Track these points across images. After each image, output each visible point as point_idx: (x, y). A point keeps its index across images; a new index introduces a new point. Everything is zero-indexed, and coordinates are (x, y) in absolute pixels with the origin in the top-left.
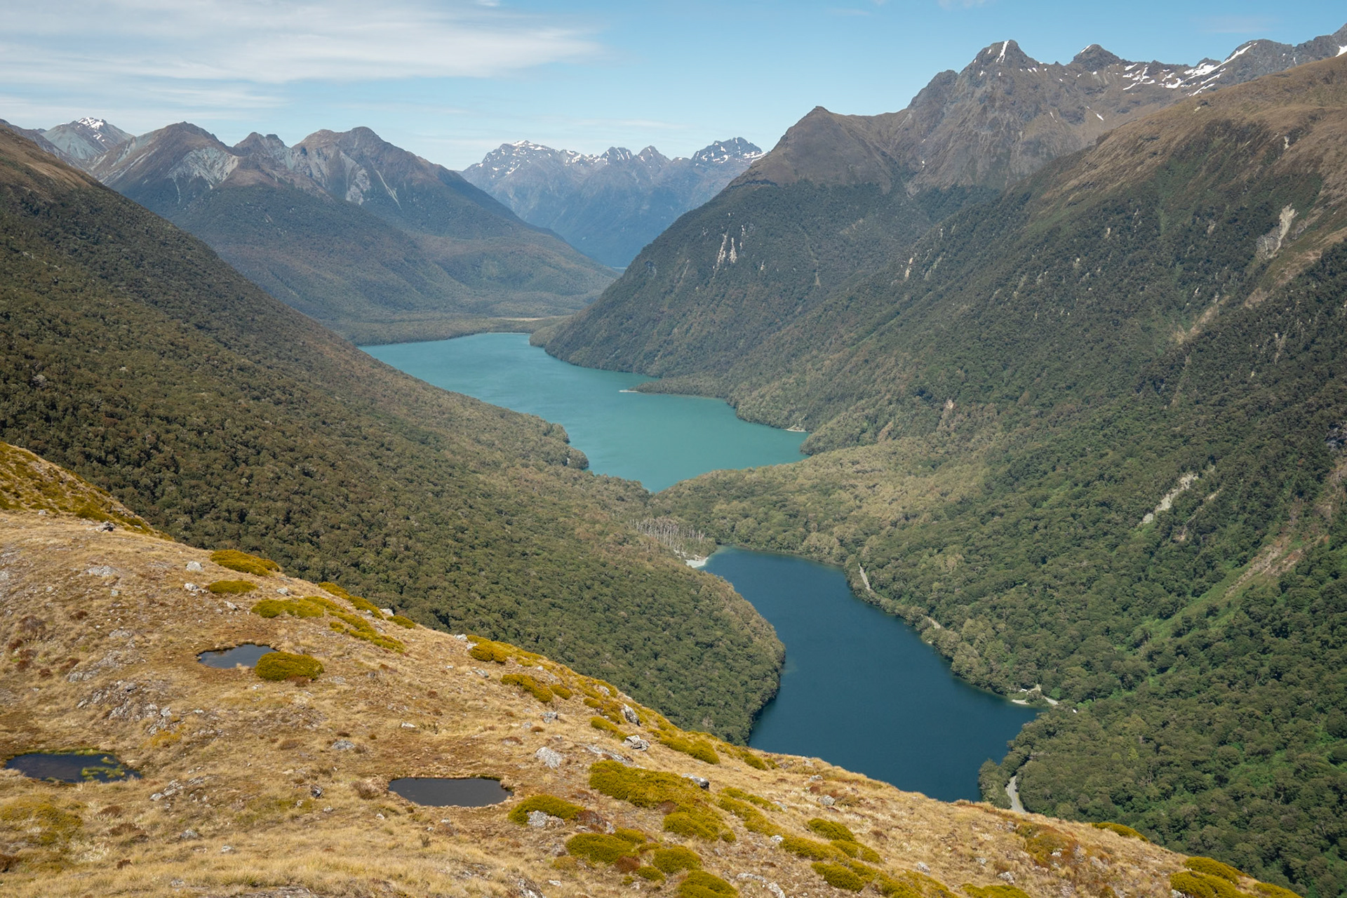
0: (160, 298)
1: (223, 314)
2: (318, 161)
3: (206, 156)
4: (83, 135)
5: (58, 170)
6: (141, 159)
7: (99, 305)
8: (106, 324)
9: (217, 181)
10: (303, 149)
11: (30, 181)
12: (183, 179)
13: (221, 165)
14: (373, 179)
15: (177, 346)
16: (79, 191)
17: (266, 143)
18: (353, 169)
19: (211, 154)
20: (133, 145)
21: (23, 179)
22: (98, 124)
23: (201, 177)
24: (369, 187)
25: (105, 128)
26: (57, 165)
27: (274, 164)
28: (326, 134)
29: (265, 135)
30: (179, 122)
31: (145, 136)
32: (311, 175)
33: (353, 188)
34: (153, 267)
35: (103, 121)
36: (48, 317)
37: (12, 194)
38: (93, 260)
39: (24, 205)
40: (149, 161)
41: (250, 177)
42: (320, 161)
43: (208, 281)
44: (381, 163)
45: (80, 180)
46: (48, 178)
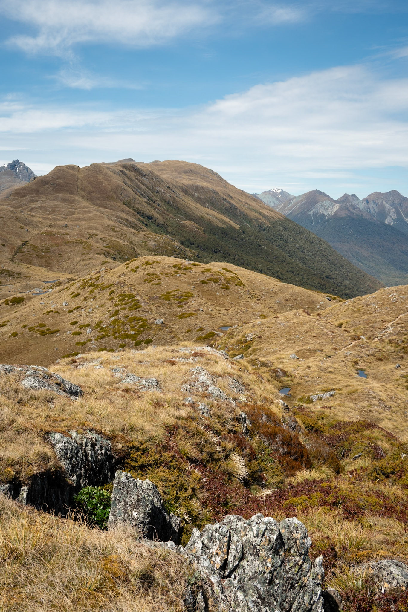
0: (312, 265)
1: (336, 272)
2: (373, 206)
3: (325, 204)
4: (273, 196)
5: (271, 212)
6: (298, 206)
7: (291, 267)
8: (294, 275)
9: (329, 215)
10: (367, 200)
11: (261, 217)
12: (315, 215)
13: (331, 208)
14: (398, 213)
15: (321, 284)
16: (279, 221)
17: (351, 199)
18: (389, 209)
19: (327, 203)
20: (295, 200)
21: (259, 217)
22: (280, 191)
23: (323, 213)
24: (396, 217)
25: (282, 192)
26: (270, 210)
27: (354, 207)
28: (378, 194)
29: (350, 195)
30: (314, 190)
31: (299, 196)
32: (370, 212)
33: (389, 218)
34: (308, 252)
35: (281, 190)
36: (275, 271)
37: (255, 223)
38: (285, 249)
39: (259, 227)
40: (301, 206)
41: (343, 214)
42: (374, 206)
43: (330, 258)
44: (402, 206)
45: (279, 217)
46: (268, 216)
